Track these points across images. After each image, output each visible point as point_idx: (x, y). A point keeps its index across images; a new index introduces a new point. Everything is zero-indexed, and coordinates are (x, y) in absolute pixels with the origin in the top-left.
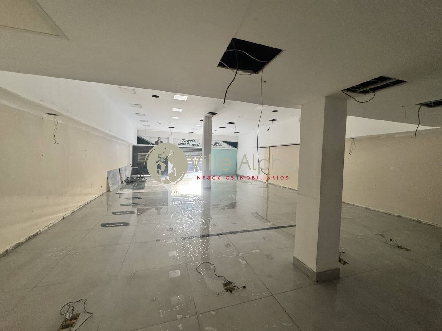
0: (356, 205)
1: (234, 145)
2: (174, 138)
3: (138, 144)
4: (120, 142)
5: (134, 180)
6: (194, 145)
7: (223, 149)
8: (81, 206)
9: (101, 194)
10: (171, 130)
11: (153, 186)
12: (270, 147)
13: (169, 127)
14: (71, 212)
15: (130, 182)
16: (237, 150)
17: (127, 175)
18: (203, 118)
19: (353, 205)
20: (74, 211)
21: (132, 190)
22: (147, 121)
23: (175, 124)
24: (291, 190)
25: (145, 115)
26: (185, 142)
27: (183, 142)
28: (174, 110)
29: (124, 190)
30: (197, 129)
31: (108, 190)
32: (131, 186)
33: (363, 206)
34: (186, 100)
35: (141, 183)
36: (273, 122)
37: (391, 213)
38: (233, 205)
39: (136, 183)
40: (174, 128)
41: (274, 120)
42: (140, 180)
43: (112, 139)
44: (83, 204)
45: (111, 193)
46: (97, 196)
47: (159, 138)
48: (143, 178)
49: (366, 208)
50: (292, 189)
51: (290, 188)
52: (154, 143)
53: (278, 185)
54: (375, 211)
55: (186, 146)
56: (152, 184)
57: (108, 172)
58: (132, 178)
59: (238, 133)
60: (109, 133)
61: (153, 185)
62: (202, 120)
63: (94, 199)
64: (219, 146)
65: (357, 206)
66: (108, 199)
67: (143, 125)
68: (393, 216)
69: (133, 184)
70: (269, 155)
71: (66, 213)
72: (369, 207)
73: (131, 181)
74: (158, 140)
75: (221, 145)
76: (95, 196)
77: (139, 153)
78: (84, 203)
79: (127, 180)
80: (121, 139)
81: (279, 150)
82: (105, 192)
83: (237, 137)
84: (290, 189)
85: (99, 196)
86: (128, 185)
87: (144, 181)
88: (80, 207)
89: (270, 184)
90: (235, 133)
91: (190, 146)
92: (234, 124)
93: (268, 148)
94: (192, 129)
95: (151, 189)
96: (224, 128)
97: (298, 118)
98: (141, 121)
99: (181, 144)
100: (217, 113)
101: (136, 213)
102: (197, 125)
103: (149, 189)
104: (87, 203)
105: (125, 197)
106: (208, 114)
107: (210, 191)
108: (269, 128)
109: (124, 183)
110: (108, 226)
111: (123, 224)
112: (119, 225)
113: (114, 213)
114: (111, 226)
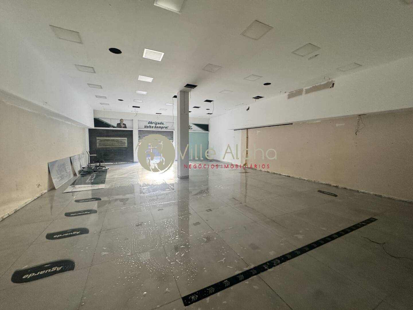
0: (362, 191)
1: (205, 127)
2: (140, 120)
3: (95, 126)
4: (69, 123)
5: (91, 171)
6: (162, 128)
7: (194, 132)
9: (38, 195)
10: (136, 110)
11: (117, 178)
12: (248, 129)
13: (133, 107)
15: (85, 173)
16: (208, 133)
17: (82, 164)
18: (177, 92)
19: (358, 191)
22: (106, 98)
23: (141, 101)
24: (275, 175)
25: (102, 88)
26: (152, 125)
27: (150, 125)
28: (142, 78)
29: (77, 186)
30: (167, 109)
31: (49, 189)
32: (89, 178)
33: (372, 193)
34: (160, 60)
35: (101, 174)
36: (257, 100)
39: (94, 174)
40: (139, 107)
41: (258, 97)
42: (100, 170)
46: (29, 200)
47: (121, 120)
48: (103, 167)
49: (376, 195)
50: (277, 174)
51: (275, 172)
52: (116, 125)
53: (259, 170)
54: (389, 198)
55: (154, 129)
57: (51, 163)
58: (89, 167)
59: (211, 114)
61: (116, 176)
62: (175, 97)
63: (24, 205)
65: (363, 193)
67: (101, 103)
70: (247, 137)
72: (380, 194)
73: (87, 172)
74: (120, 122)
75: (192, 128)
77: (97, 138)
79: (82, 170)
81: (259, 131)
82: (46, 191)
83: (209, 119)
84: (274, 173)
86: (83, 177)
87: (105, 171)
89: (249, 168)
90: (209, 114)
91: (158, 129)
92: (212, 102)
93: (246, 130)
94: (160, 110)
95: (114, 182)
96: (198, 107)
97: (287, 94)
98: (96, 96)
99: (147, 127)
100: (196, 86)
101: (89, 231)
102: (167, 104)
103: (111, 183)
104: (8, 215)
105: (75, 200)
106: (185, 87)
107: (189, 181)
108: (249, 107)
109: (78, 175)
110: (28, 277)
111: (61, 267)
112: (52, 270)
113: (50, 237)
114: (35, 275)
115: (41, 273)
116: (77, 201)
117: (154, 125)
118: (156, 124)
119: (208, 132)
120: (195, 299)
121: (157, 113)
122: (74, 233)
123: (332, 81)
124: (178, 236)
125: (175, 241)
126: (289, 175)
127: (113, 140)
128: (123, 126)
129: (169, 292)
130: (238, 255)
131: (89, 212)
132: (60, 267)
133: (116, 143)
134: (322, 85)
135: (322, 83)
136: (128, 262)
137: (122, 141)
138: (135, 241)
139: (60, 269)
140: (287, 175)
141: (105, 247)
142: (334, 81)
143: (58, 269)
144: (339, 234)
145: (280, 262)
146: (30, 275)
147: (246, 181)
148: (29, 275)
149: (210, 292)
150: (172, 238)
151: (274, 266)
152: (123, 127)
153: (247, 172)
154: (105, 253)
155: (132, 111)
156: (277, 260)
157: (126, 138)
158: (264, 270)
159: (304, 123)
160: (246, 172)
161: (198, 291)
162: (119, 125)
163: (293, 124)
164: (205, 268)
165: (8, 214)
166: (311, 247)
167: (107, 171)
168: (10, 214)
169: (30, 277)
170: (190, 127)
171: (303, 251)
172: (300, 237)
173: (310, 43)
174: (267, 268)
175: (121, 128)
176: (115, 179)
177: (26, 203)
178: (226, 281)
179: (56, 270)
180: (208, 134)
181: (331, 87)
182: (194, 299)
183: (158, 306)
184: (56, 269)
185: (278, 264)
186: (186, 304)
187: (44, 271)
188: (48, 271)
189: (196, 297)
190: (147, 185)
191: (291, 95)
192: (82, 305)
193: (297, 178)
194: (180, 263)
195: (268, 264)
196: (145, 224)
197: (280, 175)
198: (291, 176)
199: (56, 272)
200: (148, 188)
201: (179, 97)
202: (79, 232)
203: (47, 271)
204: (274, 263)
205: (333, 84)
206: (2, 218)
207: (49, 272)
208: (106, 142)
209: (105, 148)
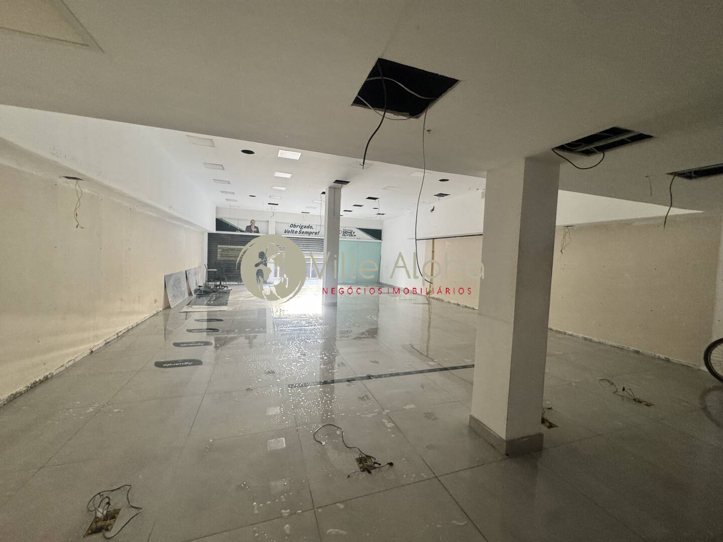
0: (570, 333)
1: (376, 234)
2: (278, 221)
3: (217, 230)
4: (187, 226)
5: (209, 290)
6: (310, 233)
7: (359, 240)
8: (122, 333)
9: (155, 312)
10: (273, 208)
11: (242, 301)
12: (434, 239)
13: (269, 204)
14: (104, 342)
15: (202, 293)
16: (381, 243)
17: (198, 282)
18: (325, 188)
19: (565, 333)
20: (109, 340)
21: (206, 307)
22: (234, 193)
23: (279, 198)
24: (468, 309)
25: (229, 183)
26: (295, 229)
27: (293, 229)
28: (278, 174)
29: (194, 307)
30: (316, 208)
31: (166, 306)
32: (205, 300)
33: (581, 335)
35: (222, 295)
36: (441, 198)
37: (623, 347)
38: (373, 333)
39: (214, 296)
40: (277, 205)
41: (441, 195)
42: (221, 290)
43: (174, 222)
44: (124, 330)
45: (171, 312)
46: (147, 315)
47: (252, 222)
48: (225, 287)
49: (586, 339)
50: (469, 308)
51: (466, 305)
52: (244, 229)
53: (447, 301)
54: (599, 343)
55: (298, 236)
56: (241, 297)
57: (167, 276)
58: (206, 286)
59: (383, 214)
60: (169, 211)
61: (241, 299)
62: (324, 193)
63: (143, 320)
64: (352, 236)
65: (568, 334)
66: (166, 320)
67: (227, 200)
68: (628, 351)
69: (208, 297)
70: (433, 252)
71: (97, 344)
72: (590, 338)
73: (205, 291)
74: (250, 224)
75: (355, 234)
76: (145, 316)
77: (218, 246)
78: (126, 327)
79: (199, 289)
80: (189, 222)
81: (450, 244)
82: (161, 309)
83: (381, 222)
84: (466, 307)
85: (151, 317)
86: (199, 298)
87: (228, 293)
88: (120, 334)
89: (433, 298)
90: (379, 214)
91: (304, 236)
92: (377, 200)
93: (432, 240)
94: (307, 207)
95: (239, 305)
96: (360, 206)
97: (481, 192)
98: (222, 192)
99: (289, 232)
100: (348, 182)
101: (213, 343)
102: (315, 201)
103: (234, 306)
104: (131, 327)
105: (195, 319)
106: (334, 183)
107: (338, 309)
108: (434, 207)
109: (193, 295)
111: (192, 363)
113: (177, 345)
114: (172, 365)
116: (196, 320)
117: (298, 229)
118: (301, 228)
119: (380, 241)
120: (298, 386)
121: (302, 212)
122: (199, 344)
128: (255, 230)
143: (190, 363)
147: (430, 319)
148: (167, 364)
152: (255, 232)
153: (431, 305)
155: (267, 209)
160: (429, 305)
162: (249, 229)
167: (229, 293)
168: (133, 327)
169: (168, 366)
175: (252, 232)
176: (240, 302)
180: (381, 245)
184: (188, 363)
186: (290, 387)
187: (178, 364)
199: (187, 365)
201: (327, 193)
203: (181, 364)
206: (128, 328)
207: (183, 364)
208: (230, 253)
209: (229, 261)
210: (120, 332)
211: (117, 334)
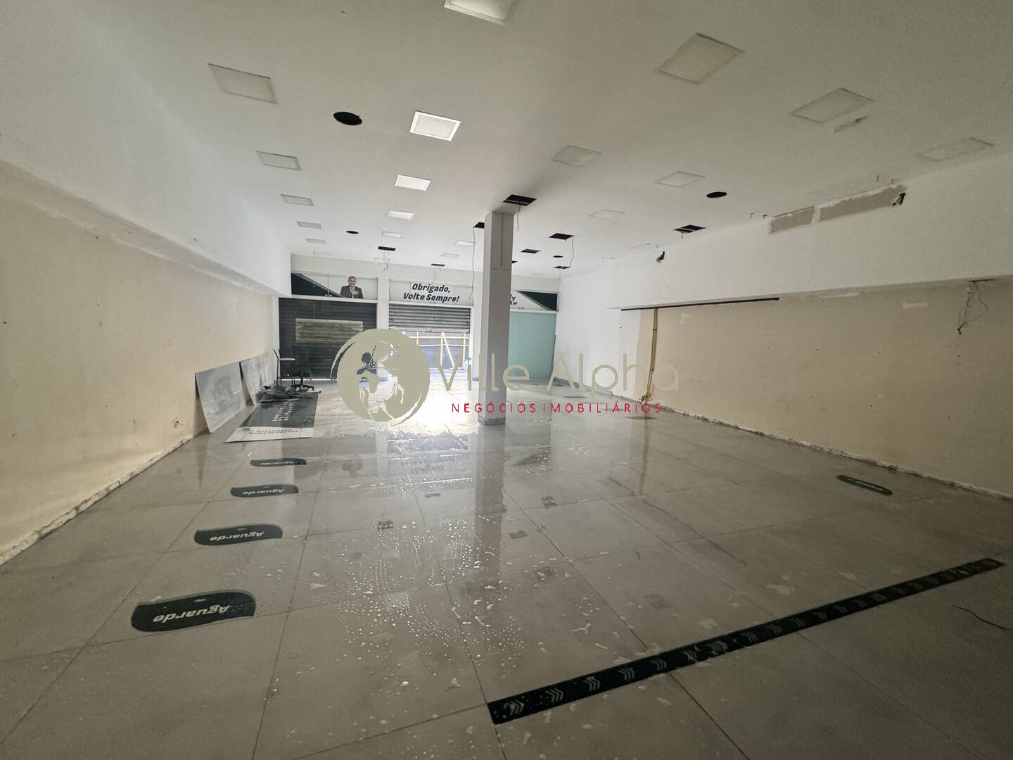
0: (966, 485)
1: (549, 301)
2: (394, 279)
3: (292, 293)
4: (239, 284)
5: (283, 395)
6: (445, 299)
7: (522, 311)
8: (90, 503)
9: (176, 444)
10: (386, 255)
11: (339, 415)
12: (657, 308)
13: (380, 248)
14: (36, 537)
15: (271, 399)
16: (555, 315)
17: (263, 380)
18: (485, 215)
19: (952, 485)
20: (53, 527)
21: (277, 429)
22: (319, 226)
23: (399, 236)
24: (725, 428)
25: (312, 204)
26: (421, 293)
27: (417, 291)
28: (404, 181)
29: (254, 429)
30: (458, 255)
31: (200, 431)
32: (277, 412)
34: (450, 139)
35: (304, 404)
36: (687, 234)
39: (290, 404)
40: (393, 249)
44: (97, 494)
45: (211, 442)
46: (159, 454)
47: (352, 279)
48: (309, 387)
50: (728, 426)
51: (721, 421)
55: (425, 303)
56: (337, 407)
57: (199, 373)
58: (278, 387)
59: (565, 268)
60: (190, 247)
61: (338, 411)
62: (481, 225)
63: (148, 465)
65: (965, 489)
66: (201, 458)
67: (308, 240)
69: (281, 406)
70: (655, 330)
73: (274, 397)
74: (348, 284)
75: (515, 301)
76: (151, 456)
77: (297, 320)
78: (102, 488)
79: (265, 393)
80: (237, 274)
81: (688, 316)
82: (190, 436)
83: (560, 281)
84: (721, 424)
85: (165, 456)
86: (266, 408)
87: (313, 398)
88: (82, 508)
90: (559, 267)
91: (434, 303)
92: (571, 238)
93: (653, 310)
94: (442, 256)
95: (334, 425)
96: (534, 252)
97: (770, 222)
98: (299, 223)
99: (410, 297)
100: (534, 199)
101: (284, 532)
102: (459, 243)
103: (327, 426)
104: (118, 484)
105: (251, 459)
106: (505, 201)
107: (504, 430)
108: (664, 253)
109: (255, 403)
110: (163, 620)
111: (228, 607)
112: (210, 612)
113: (203, 538)
114: (178, 617)
115: (189, 614)
116: (255, 463)
117: (425, 293)
118: (431, 291)
119: (555, 312)
120: (517, 710)
121: (433, 264)
122: (252, 534)
123: (900, 187)
124: (478, 562)
125: (471, 572)
126: (762, 431)
127: (332, 326)
128: (356, 293)
129: (458, 688)
130: (623, 621)
131: (282, 490)
132: (226, 606)
133: (339, 333)
134: (870, 197)
135: (871, 193)
136: (367, 611)
137: (351, 328)
138: (383, 564)
139: (225, 610)
140: (754, 430)
141: (317, 572)
142: (906, 189)
143: (222, 610)
144: (892, 594)
145: (726, 648)
146: (167, 618)
147: (647, 440)
148: (165, 616)
149: (553, 698)
150: (465, 565)
151: (713, 656)
152: (356, 297)
153: (649, 418)
154: (318, 585)
155: (376, 259)
156: (719, 642)
157: (362, 322)
158: (685, 662)
159: (813, 298)
160: (647, 418)
161: (524, 694)
162: (346, 291)
163: (780, 300)
164: (541, 643)
165: (119, 482)
166: (810, 619)
167: (317, 398)
168: (121, 483)
169: (167, 621)
170: (512, 299)
171: (788, 626)
172: (783, 590)
173: (843, 87)
174: (692, 659)
175: (351, 297)
176: (336, 417)
177: (151, 460)
178: (593, 678)
179: (217, 612)
180: (555, 318)
181: (894, 204)
182: (515, 710)
183: (435, 716)
184: (218, 609)
185: (721, 653)
186: (497, 720)
187: (195, 612)
188: (202, 612)
189: (520, 707)
190: (406, 436)
191: (780, 224)
192: (274, 694)
193: (784, 441)
194: (482, 623)
195: (696, 648)
196: (404, 527)
197: (737, 428)
198: (767, 433)
199: (217, 617)
200: (410, 444)
201: (488, 226)
202: (261, 534)
203: (200, 611)
204: (712, 650)
205: (903, 195)
206: (107, 489)
207: (204, 613)
208: (317, 331)
209: (314, 344)
210: (86, 501)
211: (76, 508)
